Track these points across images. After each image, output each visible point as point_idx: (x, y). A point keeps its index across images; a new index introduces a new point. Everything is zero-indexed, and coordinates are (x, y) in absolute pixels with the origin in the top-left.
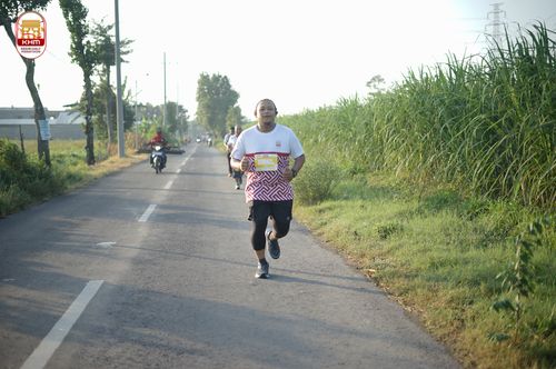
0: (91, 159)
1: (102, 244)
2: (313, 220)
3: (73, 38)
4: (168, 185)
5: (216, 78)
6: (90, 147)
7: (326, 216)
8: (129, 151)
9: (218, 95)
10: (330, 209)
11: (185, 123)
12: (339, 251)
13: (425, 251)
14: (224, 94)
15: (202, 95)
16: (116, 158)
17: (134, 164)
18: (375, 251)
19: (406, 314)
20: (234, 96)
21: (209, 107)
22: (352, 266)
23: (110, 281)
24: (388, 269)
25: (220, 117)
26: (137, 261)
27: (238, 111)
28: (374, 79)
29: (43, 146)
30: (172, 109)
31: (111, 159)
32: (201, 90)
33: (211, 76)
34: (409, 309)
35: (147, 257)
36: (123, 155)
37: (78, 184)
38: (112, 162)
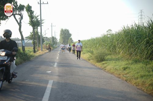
0: (35, 52)
1: (48, 72)
2: (102, 66)
3: (30, 19)
4: (58, 58)
5: (65, 30)
6: (34, 48)
7: (105, 65)
8: (43, 49)
9: (66, 35)
10: (106, 63)
11: (57, 42)
12: (112, 73)
13: (138, 73)
14: (67, 34)
15: (61, 34)
16: (40, 51)
17: (45, 53)
18: (123, 73)
19: (138, 88)
20: (70, 35)
21: (63, 38)
22: (117, 77)
23: (55, 81)
24: (128, 77)
25: (66, 41)
26: (59, 76)
27: (71, 39)
28: (109, 30)
29: (23, 48)
30: (53, 38)
31: (39, 51)
32: (61, 33)
33: (64, 29)
34: (138, 87)
35: (61, 75)
36: (42, 50)
37: (33, 58)
38: (39, 52)
